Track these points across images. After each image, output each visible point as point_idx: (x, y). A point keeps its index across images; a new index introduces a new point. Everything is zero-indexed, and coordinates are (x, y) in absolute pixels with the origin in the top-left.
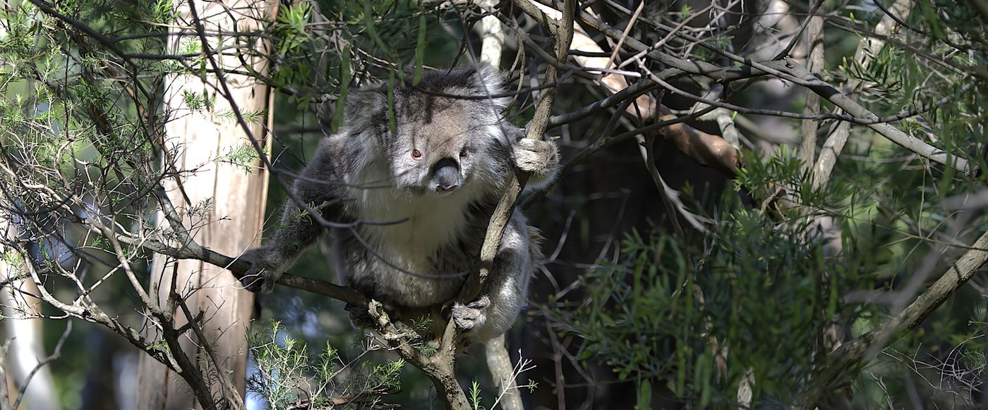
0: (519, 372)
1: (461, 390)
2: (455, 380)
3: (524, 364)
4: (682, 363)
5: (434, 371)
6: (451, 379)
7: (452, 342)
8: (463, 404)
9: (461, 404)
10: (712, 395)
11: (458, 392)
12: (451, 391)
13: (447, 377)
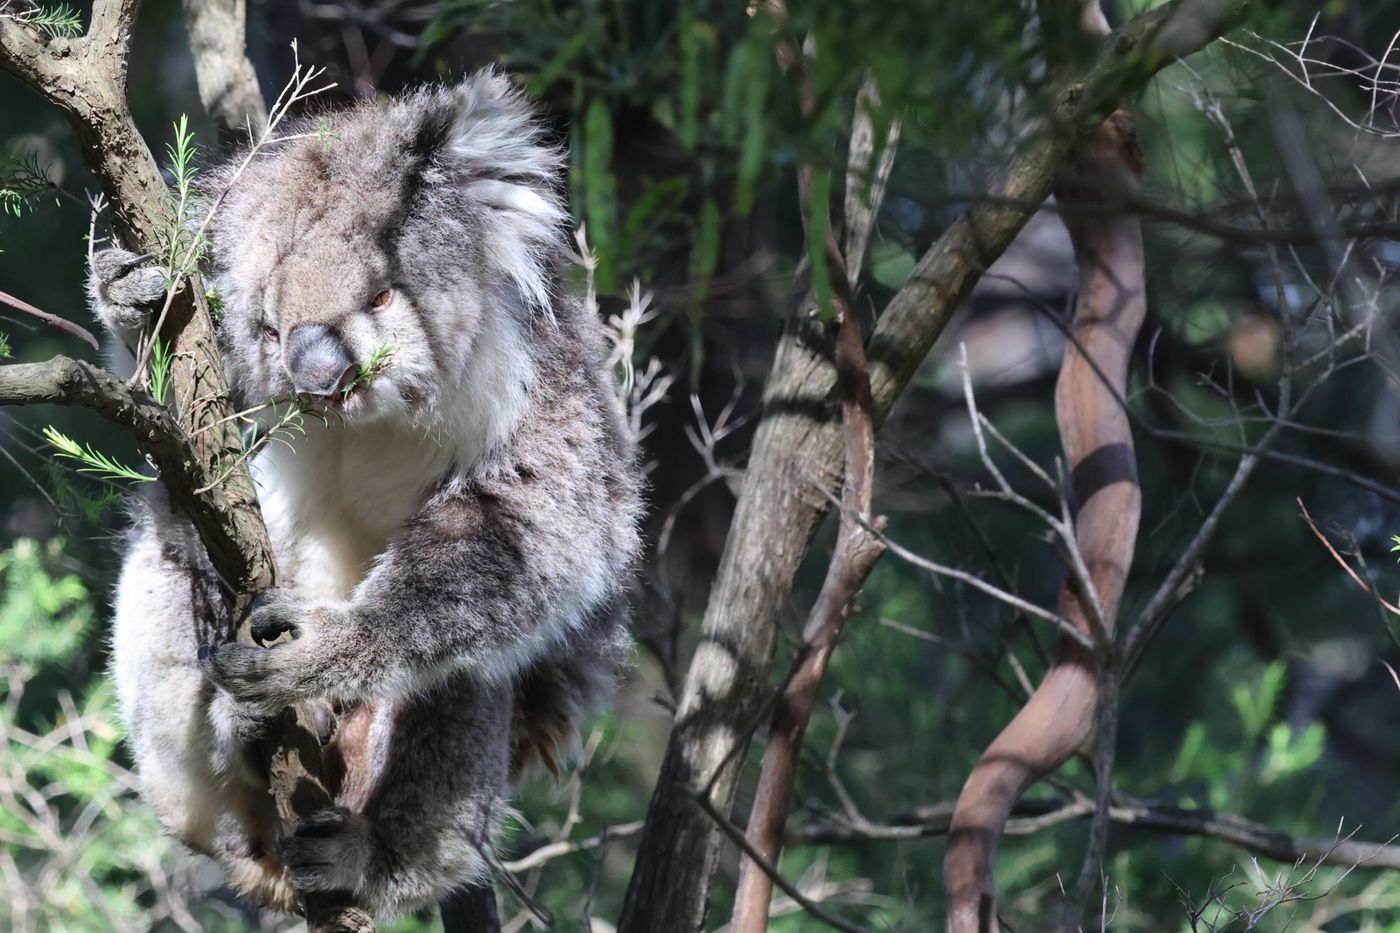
0: (293, 98)
1: (144, 149)
2: (130, 121)
3: (306, 79)
4: (691, 68)
5: (72, 94)
6: (118, 117)
7: (121, 19)
8: (151, 184)
9: (144, 185)
10: (771, 142)
11: (136, 153)
12: (118, 150)
13: (108, 111)
